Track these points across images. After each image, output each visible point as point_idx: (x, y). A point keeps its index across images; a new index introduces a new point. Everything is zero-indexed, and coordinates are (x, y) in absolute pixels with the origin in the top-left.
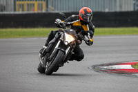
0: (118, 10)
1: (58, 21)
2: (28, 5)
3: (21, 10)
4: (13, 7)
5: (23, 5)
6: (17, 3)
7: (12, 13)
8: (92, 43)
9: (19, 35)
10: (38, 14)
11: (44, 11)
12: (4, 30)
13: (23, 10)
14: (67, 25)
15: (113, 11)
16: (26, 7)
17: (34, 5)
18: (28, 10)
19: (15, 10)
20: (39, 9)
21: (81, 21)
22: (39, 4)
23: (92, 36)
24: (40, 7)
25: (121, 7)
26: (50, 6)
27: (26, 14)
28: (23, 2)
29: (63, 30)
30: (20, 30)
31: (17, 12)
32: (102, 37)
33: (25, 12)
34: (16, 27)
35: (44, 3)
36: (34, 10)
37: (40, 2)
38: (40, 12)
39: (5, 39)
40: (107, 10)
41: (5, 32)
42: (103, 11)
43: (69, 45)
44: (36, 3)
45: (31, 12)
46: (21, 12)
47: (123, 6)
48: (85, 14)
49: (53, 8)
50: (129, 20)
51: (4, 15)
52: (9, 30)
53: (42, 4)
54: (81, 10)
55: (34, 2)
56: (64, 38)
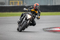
0: (54, 4)
1: (25, 9)
2: (15, 2)
3: (12, 4)
4: (8, 3)
5: (13, 2)
6: (10, 1)
7: (8, 6)
8: (39, 18)
9: (11, 15)
10: (19, 6)
11: (22, 5)
12: (4, 13)
13: (13, 5)
14: (29, 11)
15: (52, 5)
16: (14, 3)
17: (17, 2)
18: (15, 5)
19: (9, 5)
20: (19, 4)
21: (35, 9)
22: (19, 2)
23: (39, 15)
24: (20, 3)
25: (55, 3)
26: (24, 3)
27: (14, 6)
28: (12, 1)
29: (27, 13)
30: (11, 13)
31: (10, 6)
32: (47, 16)
33: (14, 5)
34: (10, 12)
35: (22, 2)
36: (17, 4)
37: (20, 1)
38: (20, 5)
39: (5, 17)
40: (49, 5)
41: (5, 14)
42: (47, 5)
43: (29, 19)
44: (18, 2)
45: (16, 5)
46: (12, 5)
47: (56, 3)
48: (36, 6)
49: (26, 4)
50: (59, 9)
51: (4, 7)
52: (6, 13)
53: (21, 2)
54: (35, 4)
55: (17, 1)
56: (27, 16)
